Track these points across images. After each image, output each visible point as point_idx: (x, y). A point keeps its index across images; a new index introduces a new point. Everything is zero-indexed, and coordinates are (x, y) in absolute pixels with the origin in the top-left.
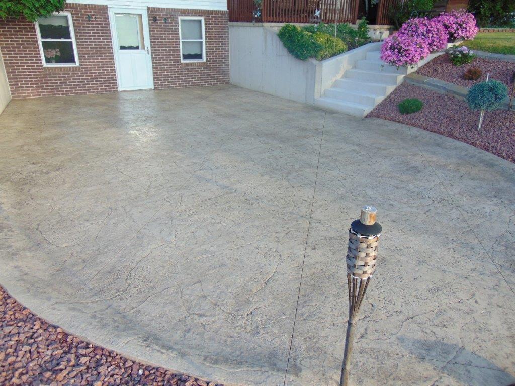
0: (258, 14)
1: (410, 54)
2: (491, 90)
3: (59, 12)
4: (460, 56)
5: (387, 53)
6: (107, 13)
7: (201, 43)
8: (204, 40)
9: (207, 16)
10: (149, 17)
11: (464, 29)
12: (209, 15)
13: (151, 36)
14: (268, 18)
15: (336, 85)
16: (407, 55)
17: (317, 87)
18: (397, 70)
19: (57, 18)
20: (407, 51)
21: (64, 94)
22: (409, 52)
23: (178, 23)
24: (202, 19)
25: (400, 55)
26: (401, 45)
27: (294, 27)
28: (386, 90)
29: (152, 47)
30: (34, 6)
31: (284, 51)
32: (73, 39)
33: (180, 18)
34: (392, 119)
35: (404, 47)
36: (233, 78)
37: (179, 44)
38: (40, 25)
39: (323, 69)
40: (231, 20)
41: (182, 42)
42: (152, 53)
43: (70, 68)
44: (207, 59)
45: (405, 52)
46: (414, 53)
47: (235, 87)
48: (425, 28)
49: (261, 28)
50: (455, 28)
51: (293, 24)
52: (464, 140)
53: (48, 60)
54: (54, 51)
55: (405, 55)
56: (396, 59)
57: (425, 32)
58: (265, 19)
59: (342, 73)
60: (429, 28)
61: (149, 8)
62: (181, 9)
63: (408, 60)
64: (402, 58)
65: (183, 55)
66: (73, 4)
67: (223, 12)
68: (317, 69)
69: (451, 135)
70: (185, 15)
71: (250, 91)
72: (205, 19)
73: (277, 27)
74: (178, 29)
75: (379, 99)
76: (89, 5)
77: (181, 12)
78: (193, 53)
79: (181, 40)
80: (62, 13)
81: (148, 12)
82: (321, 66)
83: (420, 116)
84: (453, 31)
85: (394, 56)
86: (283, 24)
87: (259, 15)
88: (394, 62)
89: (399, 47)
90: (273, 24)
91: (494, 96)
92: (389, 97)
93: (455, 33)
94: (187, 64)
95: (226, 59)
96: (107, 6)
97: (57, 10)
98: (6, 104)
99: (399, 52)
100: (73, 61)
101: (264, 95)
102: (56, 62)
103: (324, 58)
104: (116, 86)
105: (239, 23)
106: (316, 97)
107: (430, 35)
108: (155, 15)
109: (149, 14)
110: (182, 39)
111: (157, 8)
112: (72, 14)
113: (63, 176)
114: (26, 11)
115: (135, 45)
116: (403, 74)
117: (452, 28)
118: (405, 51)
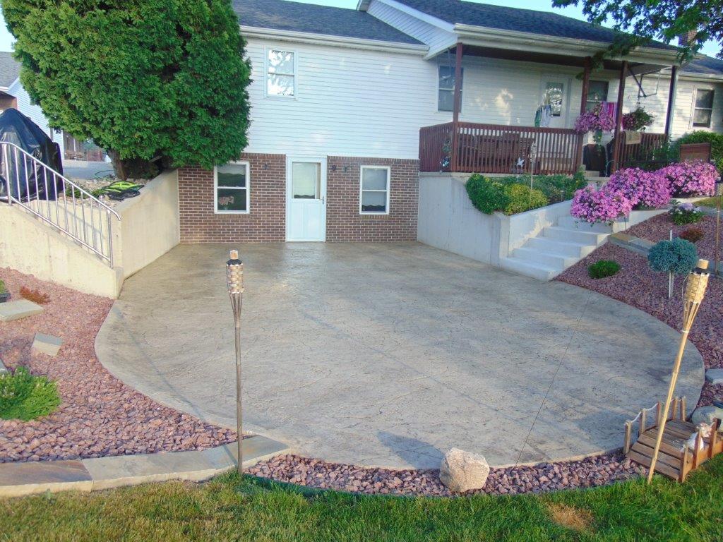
0: (446, 163)
1: (602, 208)
2: (672, 249)
3: (236, 161)
4: (681, 213)
5: (577, 206)
6: (285, 162)
7: (386, 193)
8: (388, 191)
9: (393, 165)
10: (328, 166)
11: (695, 183)
12: (397, 164)
13: (328, 185)
14: (458, 167)
15: (529, 243)
16: (600, 209)
17: (502, 245)
18: (592, 226)
19: (233, 168)
20: (599, 204)
21: (230, 241)
22: (601, 206)
23: (359, 172)
24: (389, 168)
25: (591, 209)
26: (592, 198)
27: (482, 177)
28: (580, 250)
29: (328, 197)
30: (210, 156)
31: (470, 204)
32: (247, 188)
33: (362, 167)
34: (578, 284)
35: (594, 200)
36: (421, 234)
37: (358, 195)
38: (219, 174)
39: (511, 224)
40: (422, 171)
41: (363, 192)
42: (327, 202)
43: (239, 215)
44: (390, 211)
45: (597, 206)
46: (607, 207)
47: (422, 244)
48: (637, 180)
49: (450, 179)
50: (683, 181)
51: (481, 174)
52: (646, 309)
53: (220, 207)
54: (228, 199)
55: (597, 209)
56: (585, 213)
57: (635, 185)
58: (454, 169)
59: (537, 230)
60: (641, 180)
61: (328, 157)
62: (364, 158)
63: (600, 214)
64: (593, 213)
65: (363, 206)
66: (253, 154)
67: (413, 162)
68: (503, 223)
69: (634, 303)
70: (368, 164)
71: (436, 249)
72: (392, 168)
73: (466, 177)
74: (359, 178)
75: (571, 261)
76: (267, 155)
77: (364, 162)
78: (374, 205)
79: (361, 190)
80: (239, 163)
81: (328, 160)
82: (509, 221)
83: (610, 283)
84: (680, 184)
85: (583, 210)
86: (470, 175)
87: (448, 165)
88: (585, 217)
89: (589, 200)
90: (463, 174)
91: (675, 257)
92: (585, 260)
93: (683, 187)
94: (366, 216)
95: (414, 212)
96: (285, 155)
97: (235, 160)
98: (172, 247)
99: (590, 206)
100: (244, 209)
101: (448, 253)
102: (229, 209)
103: (515, 212)
104: (284, 235)
105: (429, 173)
106: (501, 257)
107: (642, 188)
108: (335, 165)
109: (328, 163)
110: (363, 189)
111: (337, 157)
112: (251, 163)
113: (185, 303)
114: (202, 160)
115: (311, 194)
116: (605, 233)
117: (678, 180)
118: (597, 204)
